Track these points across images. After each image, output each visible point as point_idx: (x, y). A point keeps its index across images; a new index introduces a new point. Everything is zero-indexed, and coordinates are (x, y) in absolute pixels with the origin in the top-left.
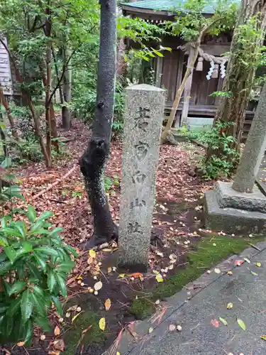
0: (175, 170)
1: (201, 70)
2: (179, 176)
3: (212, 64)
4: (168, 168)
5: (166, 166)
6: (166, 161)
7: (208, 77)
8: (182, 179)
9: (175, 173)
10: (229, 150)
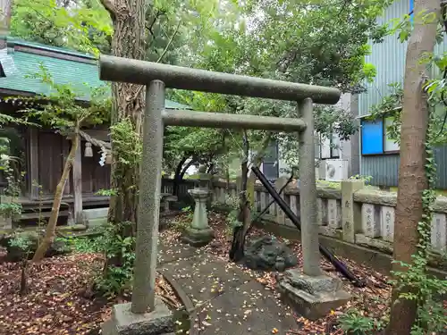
0: (63, 296)
1: (92, 156)
2: (69, 304)
3: (103, 149)
4: (52, 295)
5: (48, 294)
6: (48, 285)
7: (102, 163)
8: (73, 308)
9: (62, 302)
10: (128, 255)
